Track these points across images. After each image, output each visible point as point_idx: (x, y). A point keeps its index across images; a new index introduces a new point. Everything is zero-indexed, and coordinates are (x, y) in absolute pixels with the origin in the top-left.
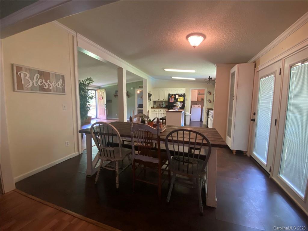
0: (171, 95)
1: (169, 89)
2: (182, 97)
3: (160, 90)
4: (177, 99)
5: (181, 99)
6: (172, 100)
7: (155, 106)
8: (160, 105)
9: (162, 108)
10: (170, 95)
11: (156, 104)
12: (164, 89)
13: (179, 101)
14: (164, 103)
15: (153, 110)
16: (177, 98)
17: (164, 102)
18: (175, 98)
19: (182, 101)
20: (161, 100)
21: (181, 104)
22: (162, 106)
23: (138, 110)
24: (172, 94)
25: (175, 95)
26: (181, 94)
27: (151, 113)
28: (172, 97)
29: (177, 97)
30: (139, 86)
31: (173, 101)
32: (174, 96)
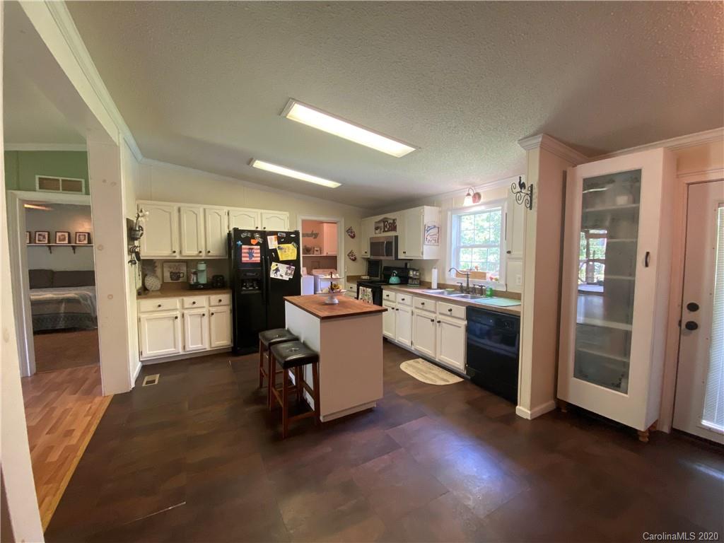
0: (249, 235)
1: (226, 209)
2: (290, 246)
3: (179, 210)
4: (275, 251)
5: (289, 252)
6: (251, 255)
7: (153, 283)
8: (175, 276)
9: (195, 288)
10: (243, 236)
11: (154, 272)
12: (200, 209)
13: (281, 259)
14: (202, 267)
15: (150, 304)
16: (271, 247)
17: (206, 261)
18: (264, 245)
19: (293, 257)
20: (190, 252)
21: (289, 268)
22: (193, 280)
23: (35, 304)
24: (253, 232)
25: (264, 234)
26: (288, 234)
27: (139, 320)
28: (253, 241)
29: (272, 243)
30: (37, 177)
31: (257, 258)
32: (260, 241)
